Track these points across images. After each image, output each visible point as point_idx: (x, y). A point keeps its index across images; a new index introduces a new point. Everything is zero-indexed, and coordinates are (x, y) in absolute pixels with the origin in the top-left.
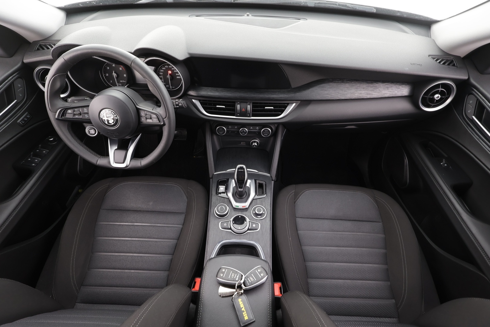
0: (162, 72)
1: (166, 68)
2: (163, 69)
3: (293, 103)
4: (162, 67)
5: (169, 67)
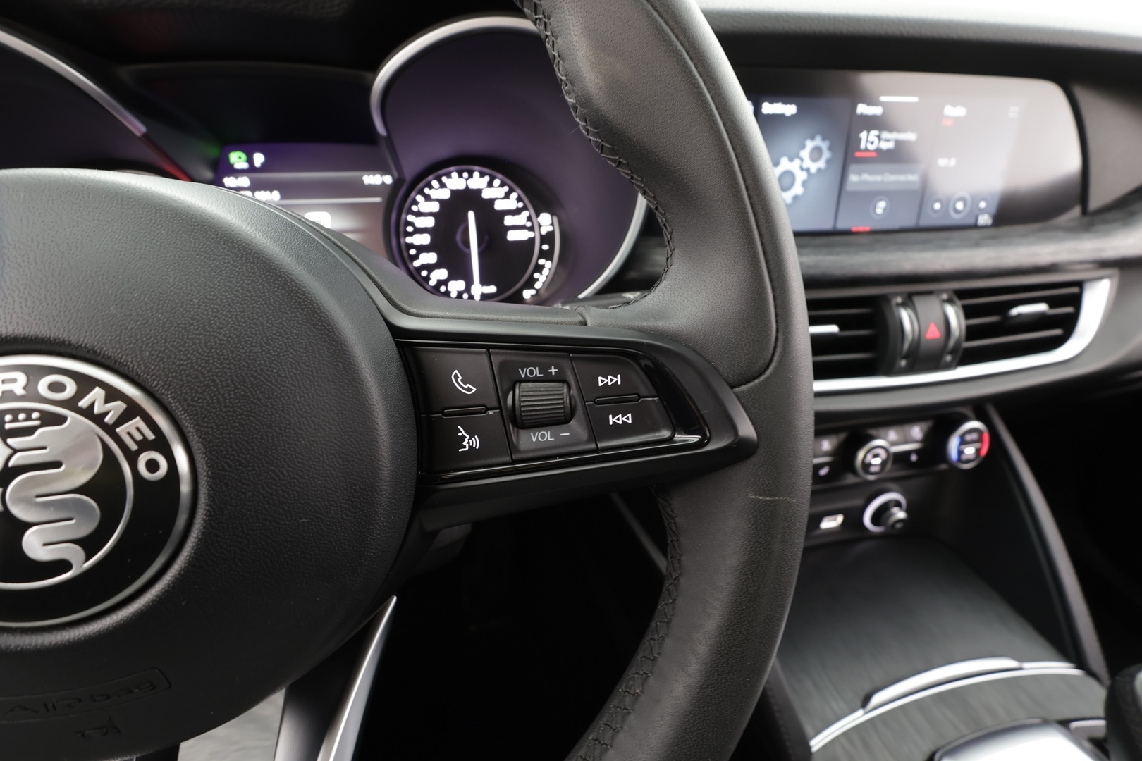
3: (1101, 278)
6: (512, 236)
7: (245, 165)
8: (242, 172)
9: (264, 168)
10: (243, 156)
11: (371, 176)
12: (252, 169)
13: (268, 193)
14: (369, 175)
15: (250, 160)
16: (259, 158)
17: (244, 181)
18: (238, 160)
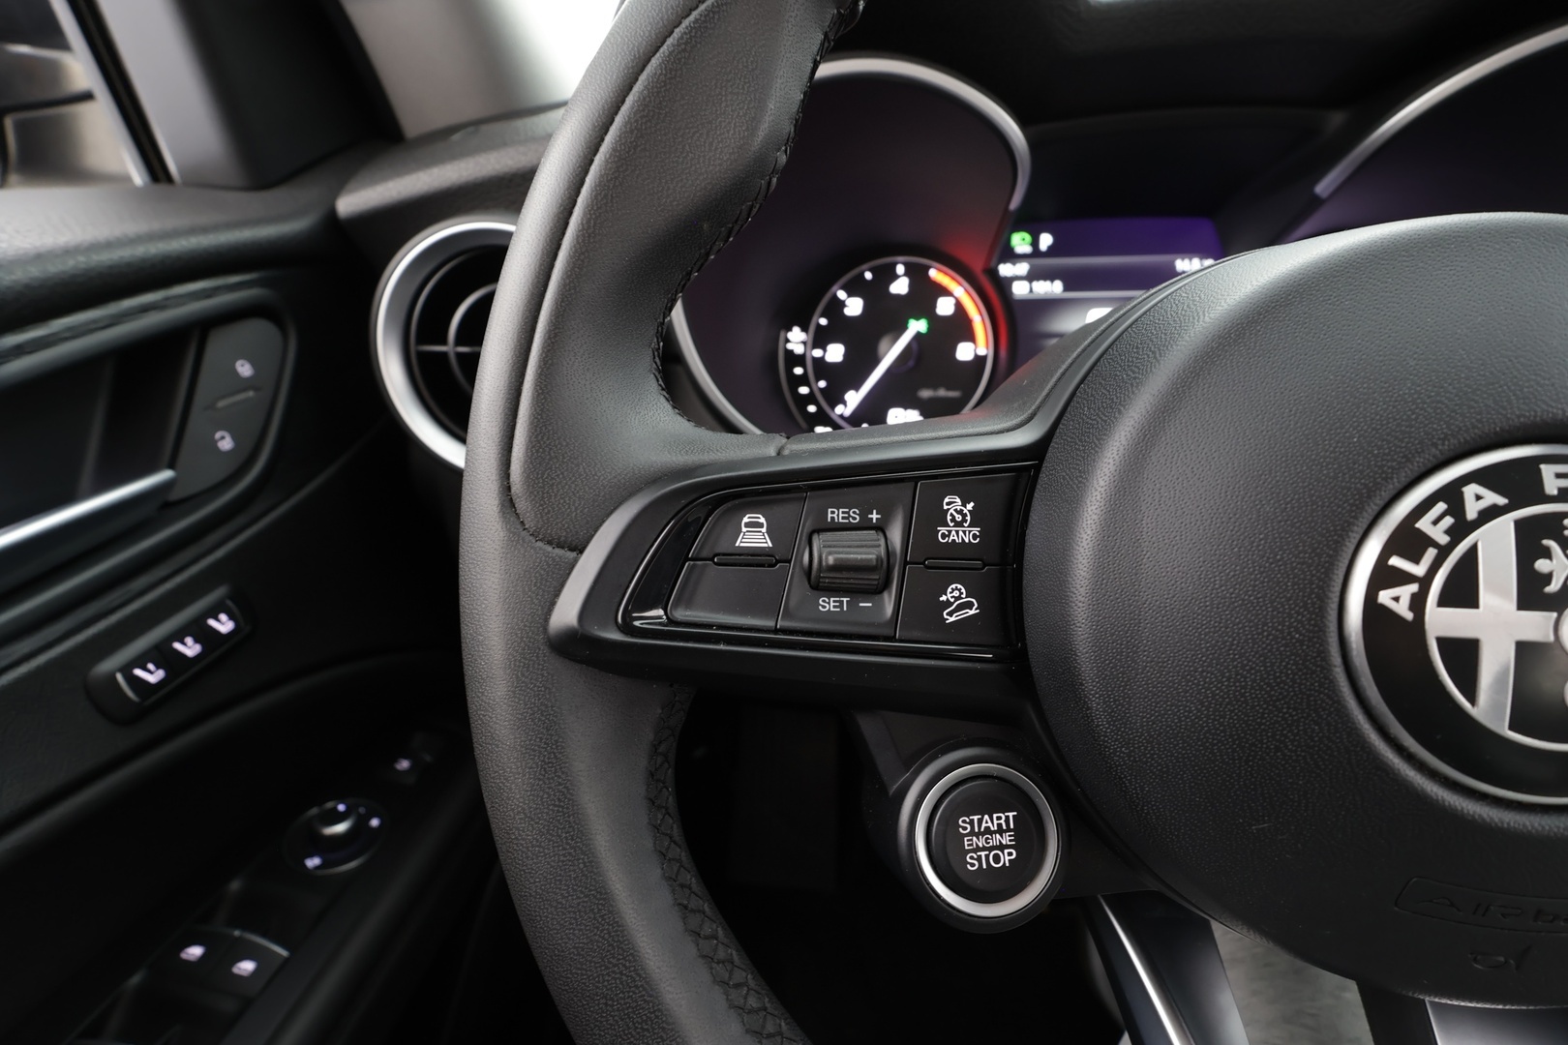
7: (1027, 249)
8: (1023, 257)
9: (1052, 251)
10: (1027, 237)
11: (1187, 261)
12: (1036, 253)
13: (1048, 283)
14: (1183, 259)
15: (1035, 243)
16: (1046, 240)
17: (1022, 268)
18: (1020, 242)
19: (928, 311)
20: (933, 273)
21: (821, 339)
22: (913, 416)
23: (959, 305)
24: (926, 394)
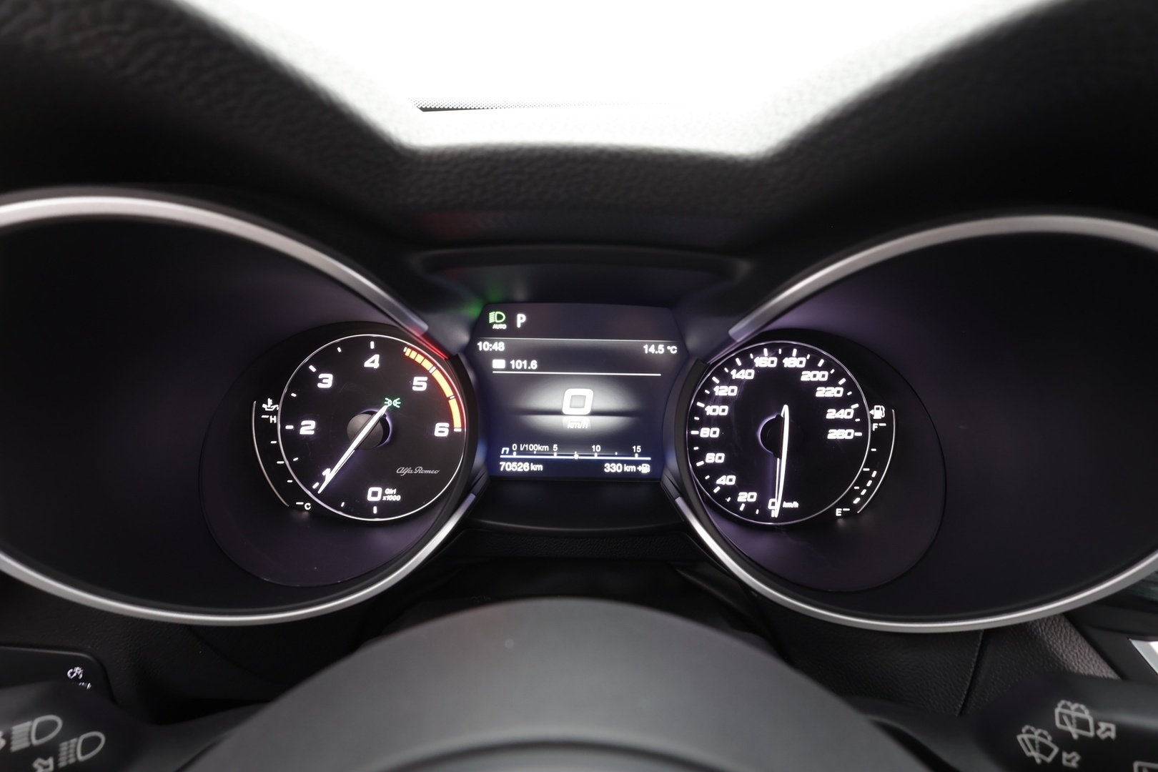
0: (725, 400)
1: (757, 370)
2: (737, 382)
4: (731, 364)
5: (780, 363)
6: (835, 434)
7: (504, 327)
8: (500, 333)
9: (528, 330)
10: (503, 315)
12: (512, 331)
13: (524, 361)
16: (521, 319)
17: (500, 346)
18: (495, 319)
19: (403, 390)
20: (407, 352)
21: (293, 413)
22: (392, 495)
23: (432, 382)
24: (404, 471)
